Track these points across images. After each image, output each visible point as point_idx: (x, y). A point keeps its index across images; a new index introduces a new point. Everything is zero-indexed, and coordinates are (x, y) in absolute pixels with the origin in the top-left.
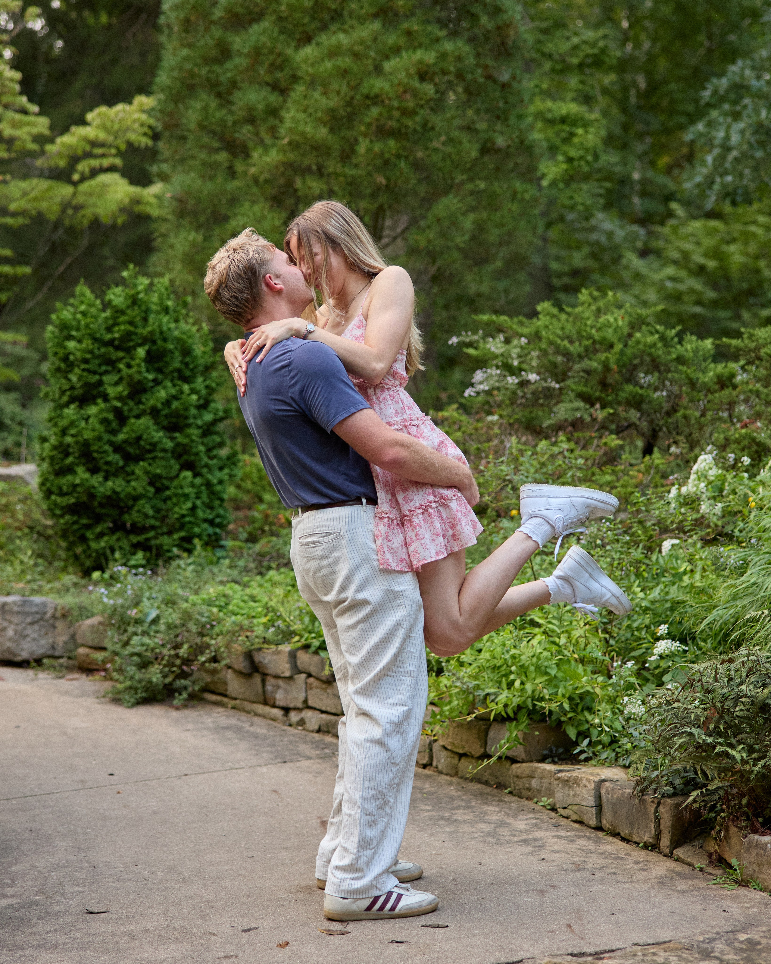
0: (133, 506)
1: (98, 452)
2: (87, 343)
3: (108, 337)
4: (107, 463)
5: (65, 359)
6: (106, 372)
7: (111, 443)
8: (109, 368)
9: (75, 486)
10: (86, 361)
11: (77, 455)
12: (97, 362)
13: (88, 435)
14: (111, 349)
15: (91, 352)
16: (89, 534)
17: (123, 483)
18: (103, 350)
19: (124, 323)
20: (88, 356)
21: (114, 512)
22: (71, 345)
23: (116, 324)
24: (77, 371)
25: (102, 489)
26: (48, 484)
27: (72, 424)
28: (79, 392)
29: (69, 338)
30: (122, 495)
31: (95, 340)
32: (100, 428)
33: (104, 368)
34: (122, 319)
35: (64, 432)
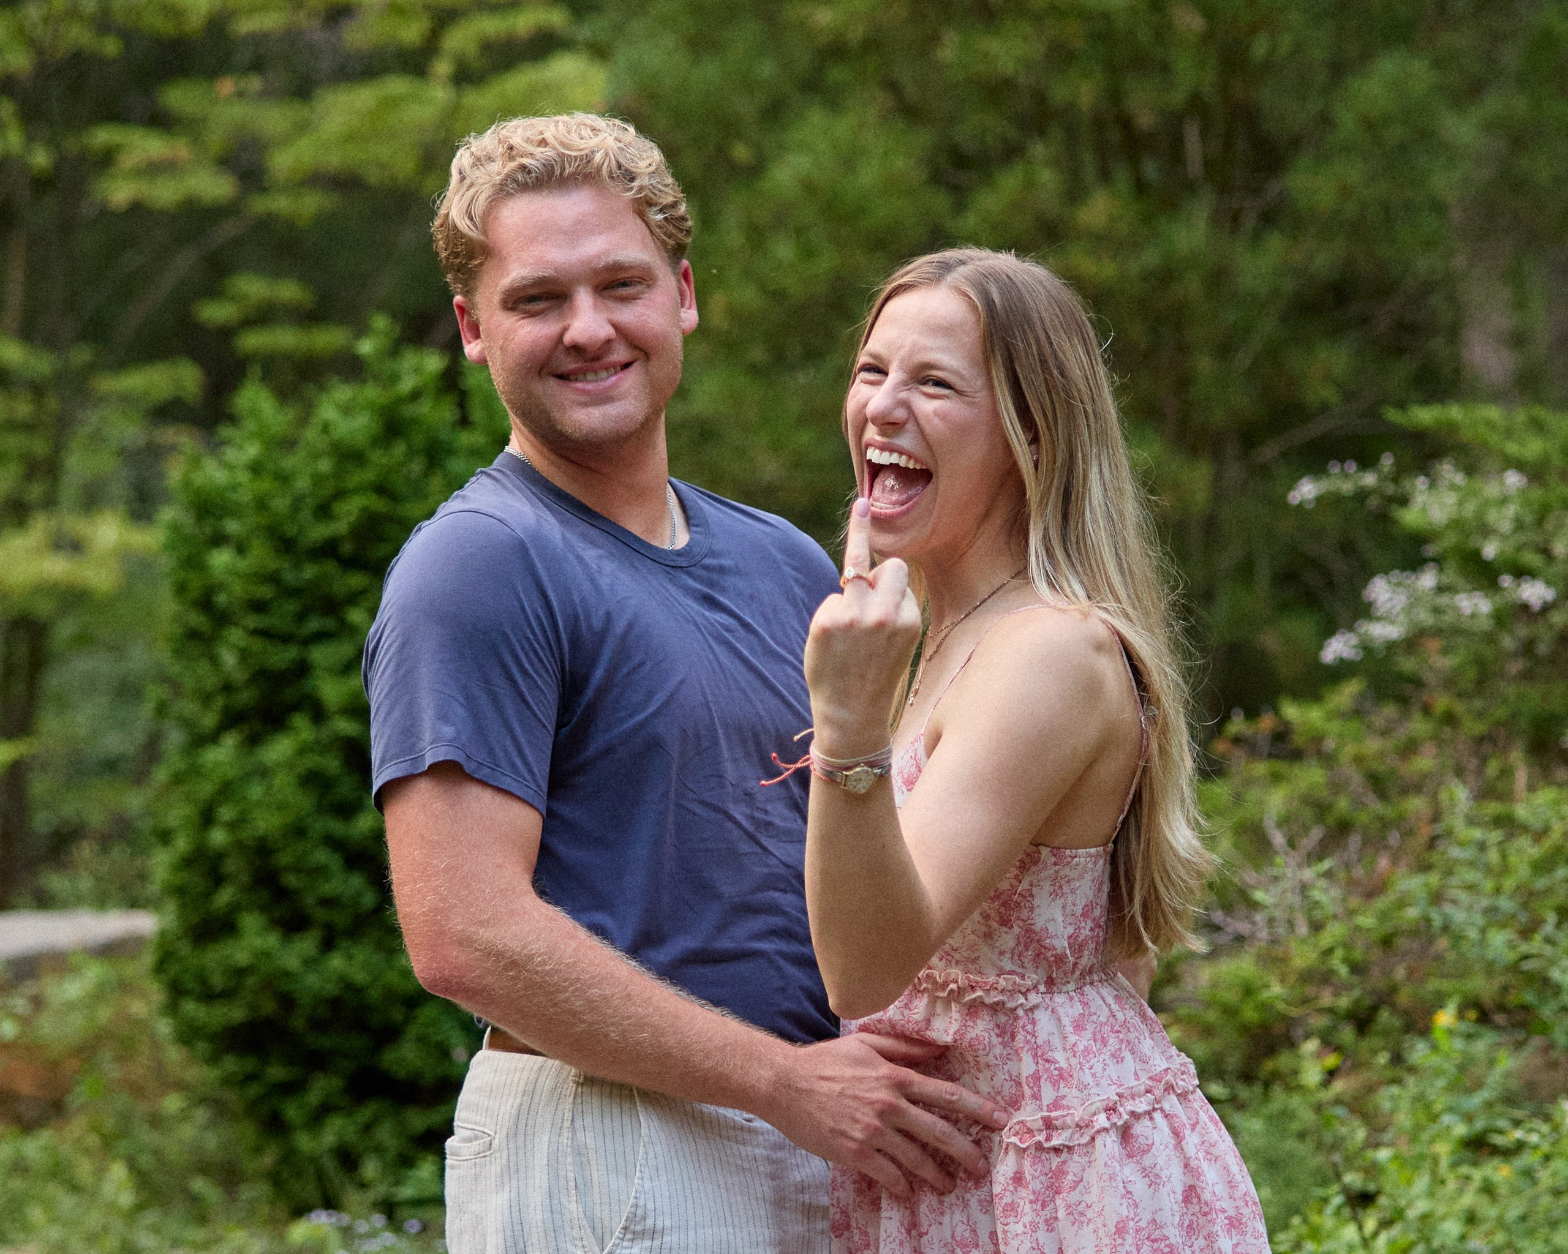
0: (407, 1021)
1: (297, 869)
2: (261, 555)
3: (319, 532)
4: (328, 902)
5: (205, 603)
6: (320, 637)
7: (334, 843)
8: (329, 623)
9: (240, 973)
10: (258, 607)
11: (245, 879)
12: (291, 606)
13: (266, 823)
14: (330, 567)
15: (273, 578)
16: (292, 1112)
17: (376, 958)
18: (310, 572)
19: (360, 490)
20: (265, 592)
21: (357, 1043)
22: (221, 559)
23: (340, 494)
24: (235, 635)
25: (312, 981)
26: (174, 969)
27: (227, 790)
28: (245, 697)
29: (218, 540)
30: (374, 994)
31: (286, 545)
32: (303, 802)
33: (314, 624)
34: (359, 477)
35: (207, 818)
